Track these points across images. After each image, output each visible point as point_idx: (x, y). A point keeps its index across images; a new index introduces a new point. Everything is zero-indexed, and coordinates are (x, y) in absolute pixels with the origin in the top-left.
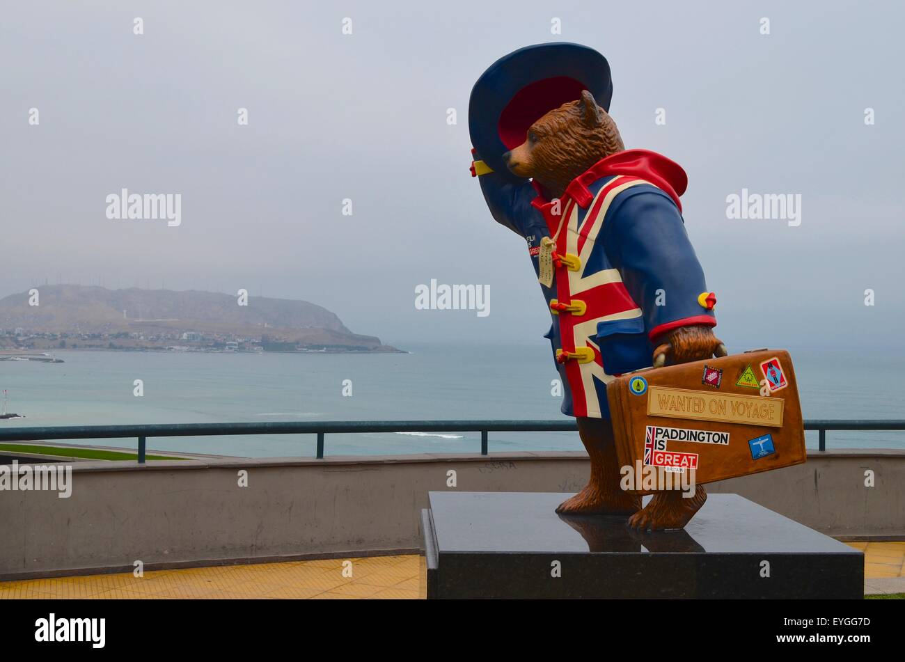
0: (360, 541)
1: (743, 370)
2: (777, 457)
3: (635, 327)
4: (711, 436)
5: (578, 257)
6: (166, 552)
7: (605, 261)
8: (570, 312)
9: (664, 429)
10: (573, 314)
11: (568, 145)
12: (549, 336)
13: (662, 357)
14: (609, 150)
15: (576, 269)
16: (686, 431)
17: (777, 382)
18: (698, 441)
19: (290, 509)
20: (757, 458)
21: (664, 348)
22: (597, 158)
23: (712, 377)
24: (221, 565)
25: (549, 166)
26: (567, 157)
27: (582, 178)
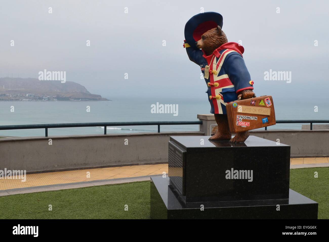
0: (119, 161)
1: (261, 101)
2: (269, 123)
3: (232, 90)
4: (253, 118)
5: (216, 71)
6: (56, 166)
7: (224, 72)
8: (214, 86)
9: (241, 116)
10: (215, 86)
11: (214, 40)
12: (207, 92)
13: (240, 98)
14: (224, 42)
15: (216, 74)
16: (247, 116)
17: (269, 104)
18: (250, 119)
19: (96, 151)
20: (264, 123)
21: (240, 95)
22: (221, 44)
23: (253, 103)
24: (74, 170)
25: (208, 46)
26: (213, 44)
27: (217, 50)
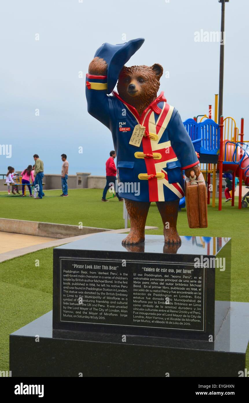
5: (156, 135)
7: (167, 137)
13: (195, 176)
15: (155, 139)
21: (193, 173)
25: (147, 94)
26: (154, 92)
27: (156, 101)
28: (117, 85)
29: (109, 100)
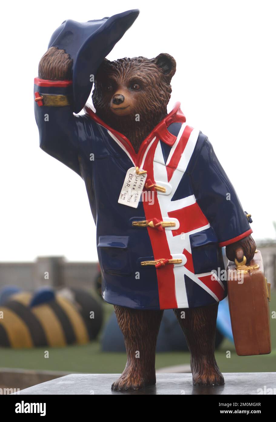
25: (147, 110)
26: (160, 105)
27: (166, 122)
28: (91, 94)
29: (79, 124)
